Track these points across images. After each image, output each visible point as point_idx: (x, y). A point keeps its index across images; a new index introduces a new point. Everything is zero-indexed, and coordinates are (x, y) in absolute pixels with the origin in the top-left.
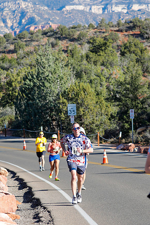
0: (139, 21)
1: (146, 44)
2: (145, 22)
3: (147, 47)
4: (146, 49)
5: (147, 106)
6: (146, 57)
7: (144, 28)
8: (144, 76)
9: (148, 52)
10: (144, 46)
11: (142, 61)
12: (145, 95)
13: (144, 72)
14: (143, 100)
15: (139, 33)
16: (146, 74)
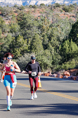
0: (1, 7)
1: (4, 18)
2: (4, 8)
3: (5, 20)
4: (4, 21)
5: (4, 48)
6: (4, 25)
7: (3, 11)
8: (3, 34)
9: (5, 23)
10: (3, 19)
11: (2, 27)
12: (3, 43)
13: (3, 32)
14: (2, 45)
15: (1, 13)
16: (4, 33)
